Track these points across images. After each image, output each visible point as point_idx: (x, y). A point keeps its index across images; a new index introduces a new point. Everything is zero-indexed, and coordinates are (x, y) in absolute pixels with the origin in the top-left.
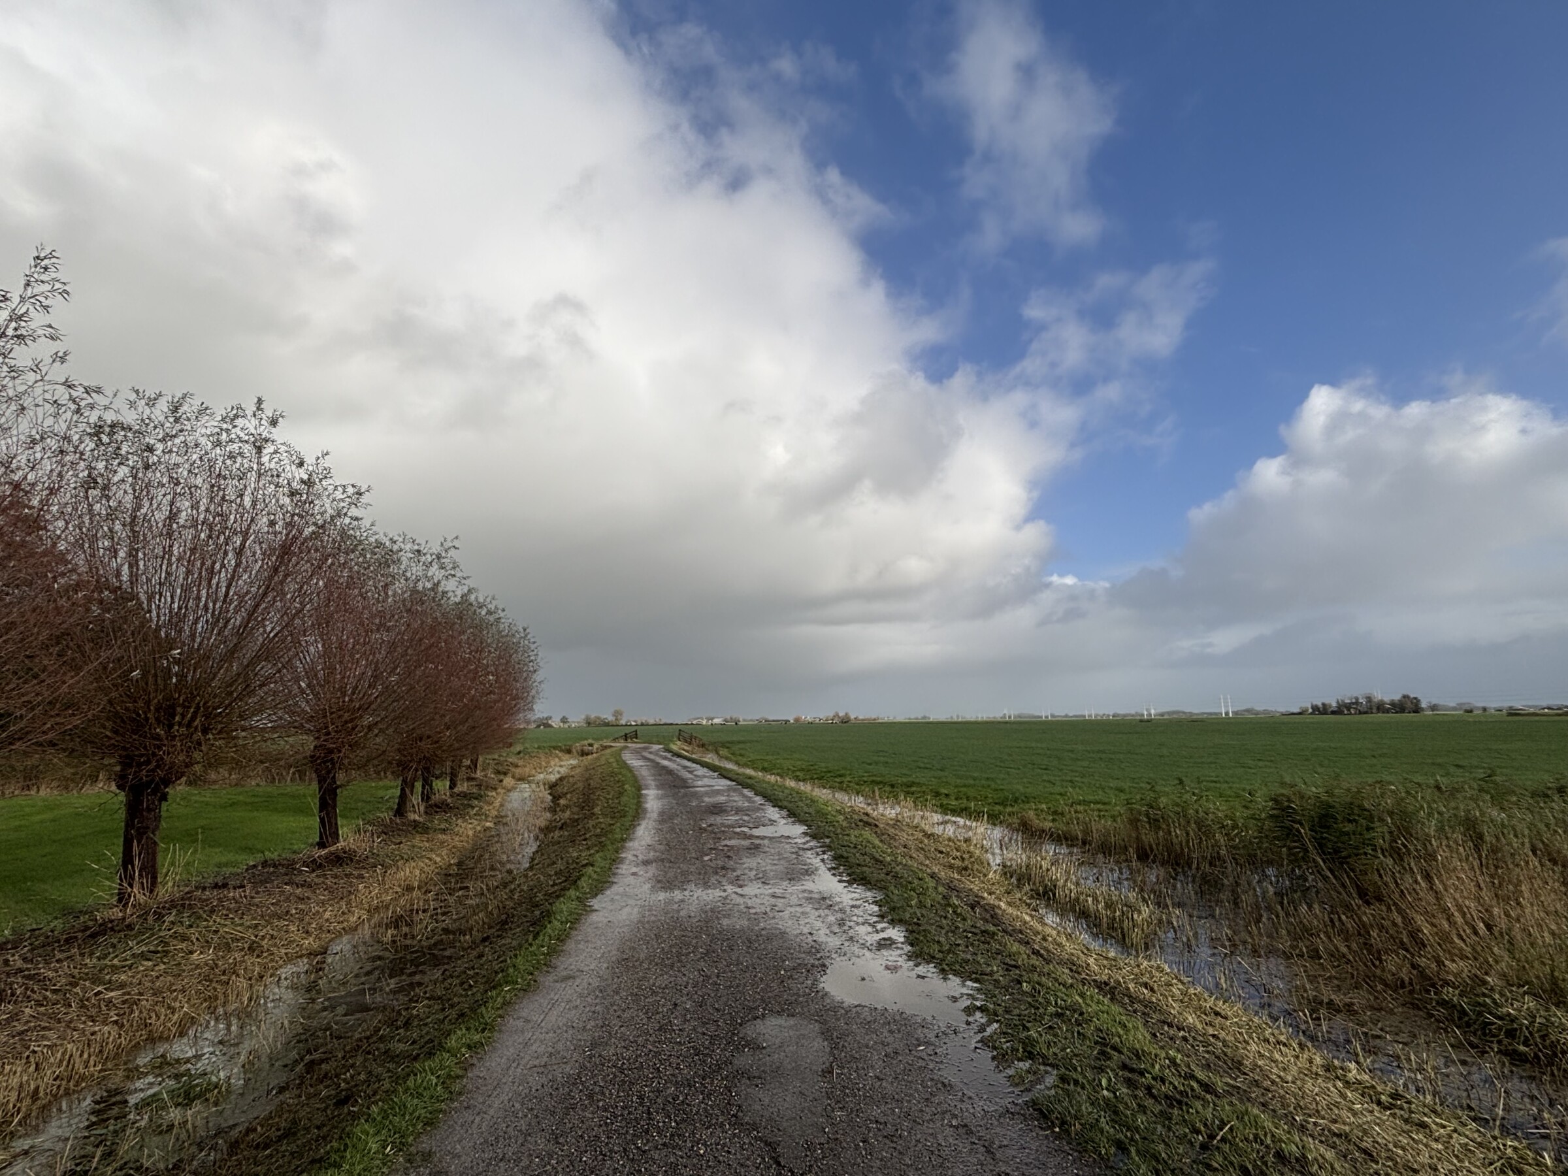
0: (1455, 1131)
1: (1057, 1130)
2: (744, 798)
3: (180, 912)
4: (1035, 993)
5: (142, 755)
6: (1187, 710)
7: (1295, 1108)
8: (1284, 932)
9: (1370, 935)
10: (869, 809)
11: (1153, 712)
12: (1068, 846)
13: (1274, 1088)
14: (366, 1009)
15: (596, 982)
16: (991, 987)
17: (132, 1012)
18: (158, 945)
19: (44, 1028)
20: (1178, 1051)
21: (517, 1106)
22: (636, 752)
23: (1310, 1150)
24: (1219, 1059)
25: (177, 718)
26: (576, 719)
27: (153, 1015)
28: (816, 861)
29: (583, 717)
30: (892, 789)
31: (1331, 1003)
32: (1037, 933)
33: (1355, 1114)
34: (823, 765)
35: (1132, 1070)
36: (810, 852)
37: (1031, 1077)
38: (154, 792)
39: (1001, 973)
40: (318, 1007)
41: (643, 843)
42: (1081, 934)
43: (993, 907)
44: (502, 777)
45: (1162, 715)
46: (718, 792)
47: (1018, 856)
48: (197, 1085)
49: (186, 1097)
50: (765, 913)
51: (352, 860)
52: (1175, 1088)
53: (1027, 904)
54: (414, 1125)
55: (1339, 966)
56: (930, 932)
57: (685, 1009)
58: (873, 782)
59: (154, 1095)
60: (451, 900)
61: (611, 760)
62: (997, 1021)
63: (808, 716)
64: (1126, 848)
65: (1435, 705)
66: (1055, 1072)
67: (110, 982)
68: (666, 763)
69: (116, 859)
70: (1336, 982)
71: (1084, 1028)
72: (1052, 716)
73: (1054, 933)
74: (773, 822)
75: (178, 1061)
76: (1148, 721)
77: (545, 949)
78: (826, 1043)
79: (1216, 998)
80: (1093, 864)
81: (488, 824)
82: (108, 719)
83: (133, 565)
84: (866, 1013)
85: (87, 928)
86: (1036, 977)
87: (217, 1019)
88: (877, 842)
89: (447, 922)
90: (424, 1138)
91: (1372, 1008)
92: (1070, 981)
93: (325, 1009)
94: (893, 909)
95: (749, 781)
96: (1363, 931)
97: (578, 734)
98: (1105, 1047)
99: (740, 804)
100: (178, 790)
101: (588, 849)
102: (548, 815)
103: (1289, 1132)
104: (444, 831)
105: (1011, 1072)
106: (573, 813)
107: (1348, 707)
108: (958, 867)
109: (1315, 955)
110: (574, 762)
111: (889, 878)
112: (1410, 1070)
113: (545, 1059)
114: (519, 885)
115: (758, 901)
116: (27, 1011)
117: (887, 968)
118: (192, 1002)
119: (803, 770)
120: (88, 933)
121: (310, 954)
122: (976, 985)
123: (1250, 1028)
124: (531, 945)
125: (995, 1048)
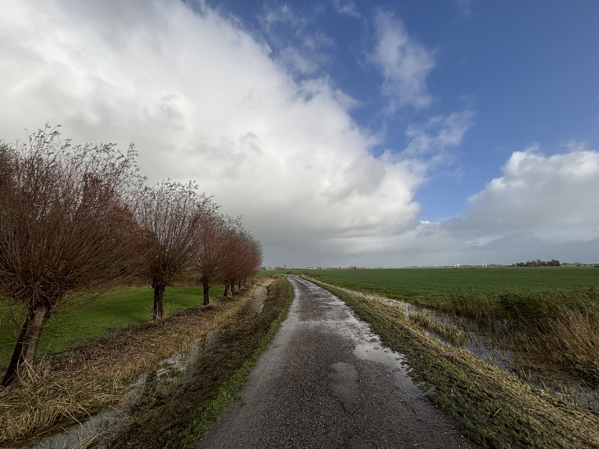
0: (585, 416)
1: (437, 406)
2: (325, 293)
3: (169, 323)
4: (424, 359)
5: (158, 279)
6: (470, 265)
7: (523, 405)
8: (512, 342)
9: (546, 345)
10: (364, 297)
11: (458, 265)
12: (431, 310)
13: (514, 397)
14: (218, 352)
15: (284, 349)
16: (410, 356)
17: (158, 350)
18: (163, 331)
19: (136, 353)
20: (477, 382)
21: (264, 385)
22: (291, 277)
23: (531, 421)
24: (493, 386)
25: (167, 268)
26: (273, 267)
27: (163, 351)
28: (349, 313)
29: (275, 267)
30: (371, 290)
31: (532, 368)
32: (423, 338)
33: (545, 408)
34: (349, 282)
35: (462, 388)
36: (347, 310)
37: (426, 387)
38: (161, 289)
39: (413, 351)
40: (206, 351)
41: (295, 306)
42: (437, 339)
43: (408, 329)
44: (253, 285)
45: (462, 266)
46: (317, 291)
47: (414, 313)
48: (175, 372)
49: (173, 375)
50: (334, 329)
51: (213, 309)
52: (478, 395)
53: (418, 329)
54: (236, 389)
55: (534, 355)
56: (388, 337)
57: (312, 358)
58: (365, 288)
59: (164, 374)
60: (240, 321)
61: (284, 280)
62: (413, 368)
63: (343, 267)
64: (452, 311)
65: (565, 263)
66: (434, 386)
67: (152, 341)
68: (300, 281)
69: (152, 307)
70: (534, 361)
71: (443, 372)
72: (423, 267)
73: (429, 338)
74: (334, 300)
75: (170, 364)
76: (457, 268)
77: (269, 338)
78: (357, 371)
79: (489, 364)
80: (440, 316)
81: (250, 299)
82: (150, 268)
83: (156, 227)
84: (369, 362)
85: (146, 326)
86: (425, 354)
87: (179, 353)
88: (368, 308)
89: (240, 328)
90: (238, 393)
91: (548, 370)
92: (436, 355)
93: (207, 352)
94: (375, 329)
95: (326, 287)
96: (543, 343)
97: (274, 272)
98: (451, 379)
99: (324, 294)
100: (167, 288)
101: (279, 307)
102: (267, 296)
103: (522, 414)
104: (238, 300)
105: (419, 385)
106: (274, 296)
107: (531, 264)
108: (395, 316)
109: (525, 350)
110: (273, 280)
111: (373, 319)
112: (565, 393)
113: (271, 371)
114: (260, 317)
115: (332, 325)
116: (132, 348)
117: (375, 348)
118: (173, 348)
119: (342, 284)
120: (146, 327)
121: (203, 336)
122: (404, 355)
123: (502, 375)
124: (265, 336)
125: (412, 376)
